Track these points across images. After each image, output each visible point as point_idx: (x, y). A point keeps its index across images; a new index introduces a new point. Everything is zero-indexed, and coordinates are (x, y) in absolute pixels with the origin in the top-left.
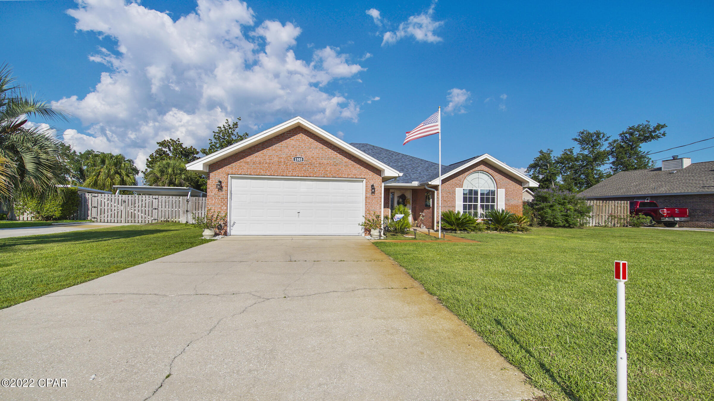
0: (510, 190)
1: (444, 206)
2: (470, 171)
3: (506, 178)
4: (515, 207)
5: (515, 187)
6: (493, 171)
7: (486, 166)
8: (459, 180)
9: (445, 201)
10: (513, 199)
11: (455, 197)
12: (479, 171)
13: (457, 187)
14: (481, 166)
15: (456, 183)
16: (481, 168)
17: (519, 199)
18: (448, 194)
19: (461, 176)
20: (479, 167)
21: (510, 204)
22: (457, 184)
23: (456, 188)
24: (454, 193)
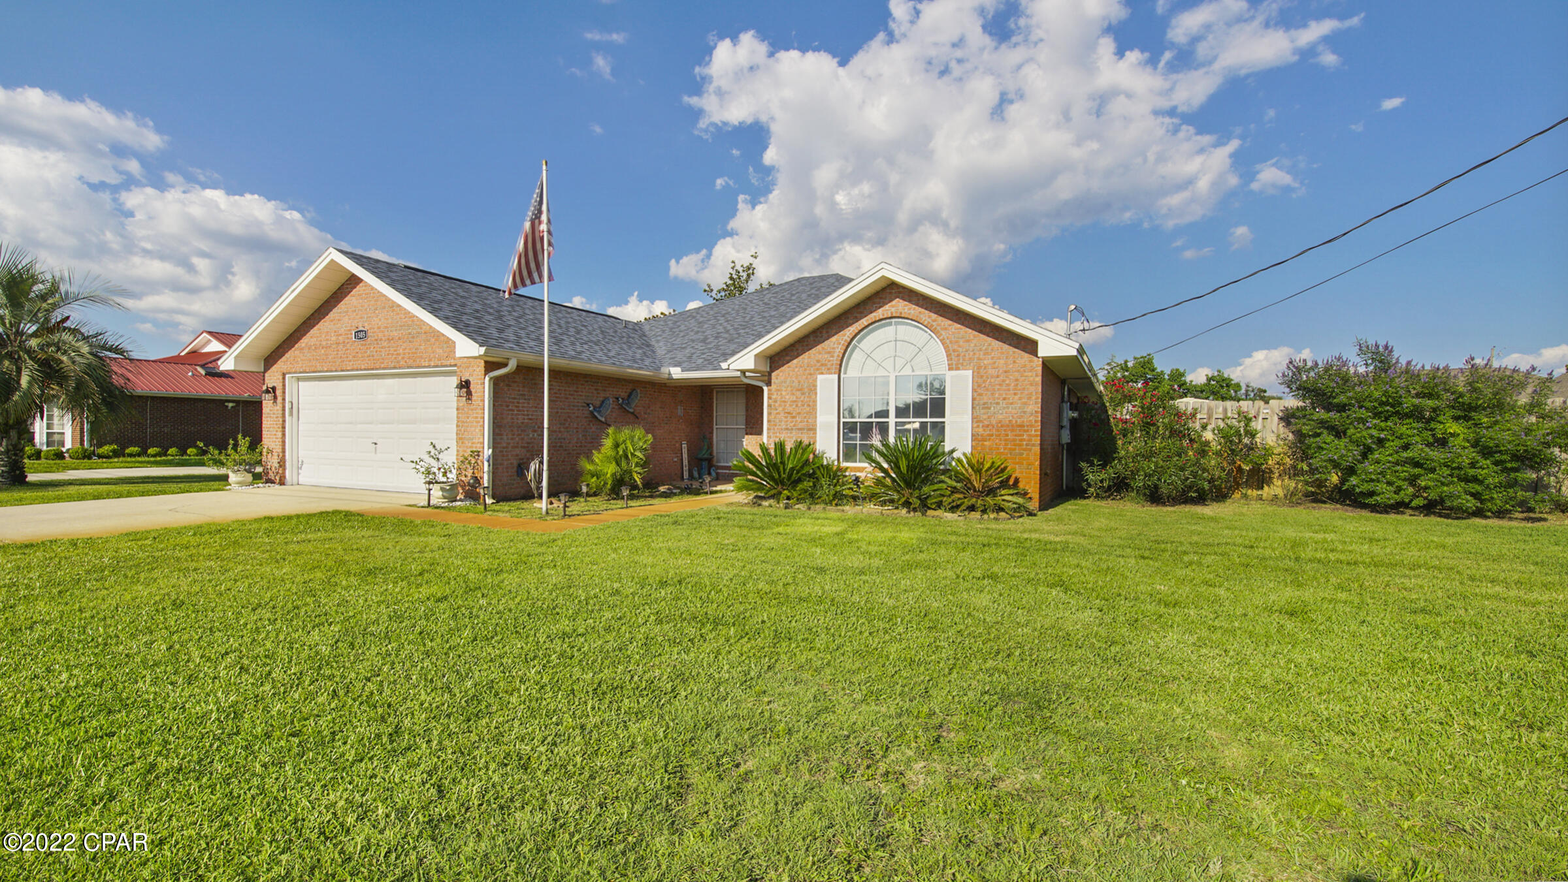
0: (991, 371)
1: (787, 429)
2: (860, 322)
3: (980, 332)
4: (1012, 431)
5: (1010, 361)
6: (934, 316)
7: (910, 301)
8: (829, 353)
9: (789, 413)
10: (1003, 404)
11: (815, 401)
12: (893, 320)
13: (822, 373)
14: (894, 303)
15: (818, 361)
16: (893, 310)
17: (1025, 403)
18: (798, 393)
19: (834, 339)
20: (887, 307)
21: (994, 422)
22: (822, 365)
23: (820, 377)
24: (813, 389)
